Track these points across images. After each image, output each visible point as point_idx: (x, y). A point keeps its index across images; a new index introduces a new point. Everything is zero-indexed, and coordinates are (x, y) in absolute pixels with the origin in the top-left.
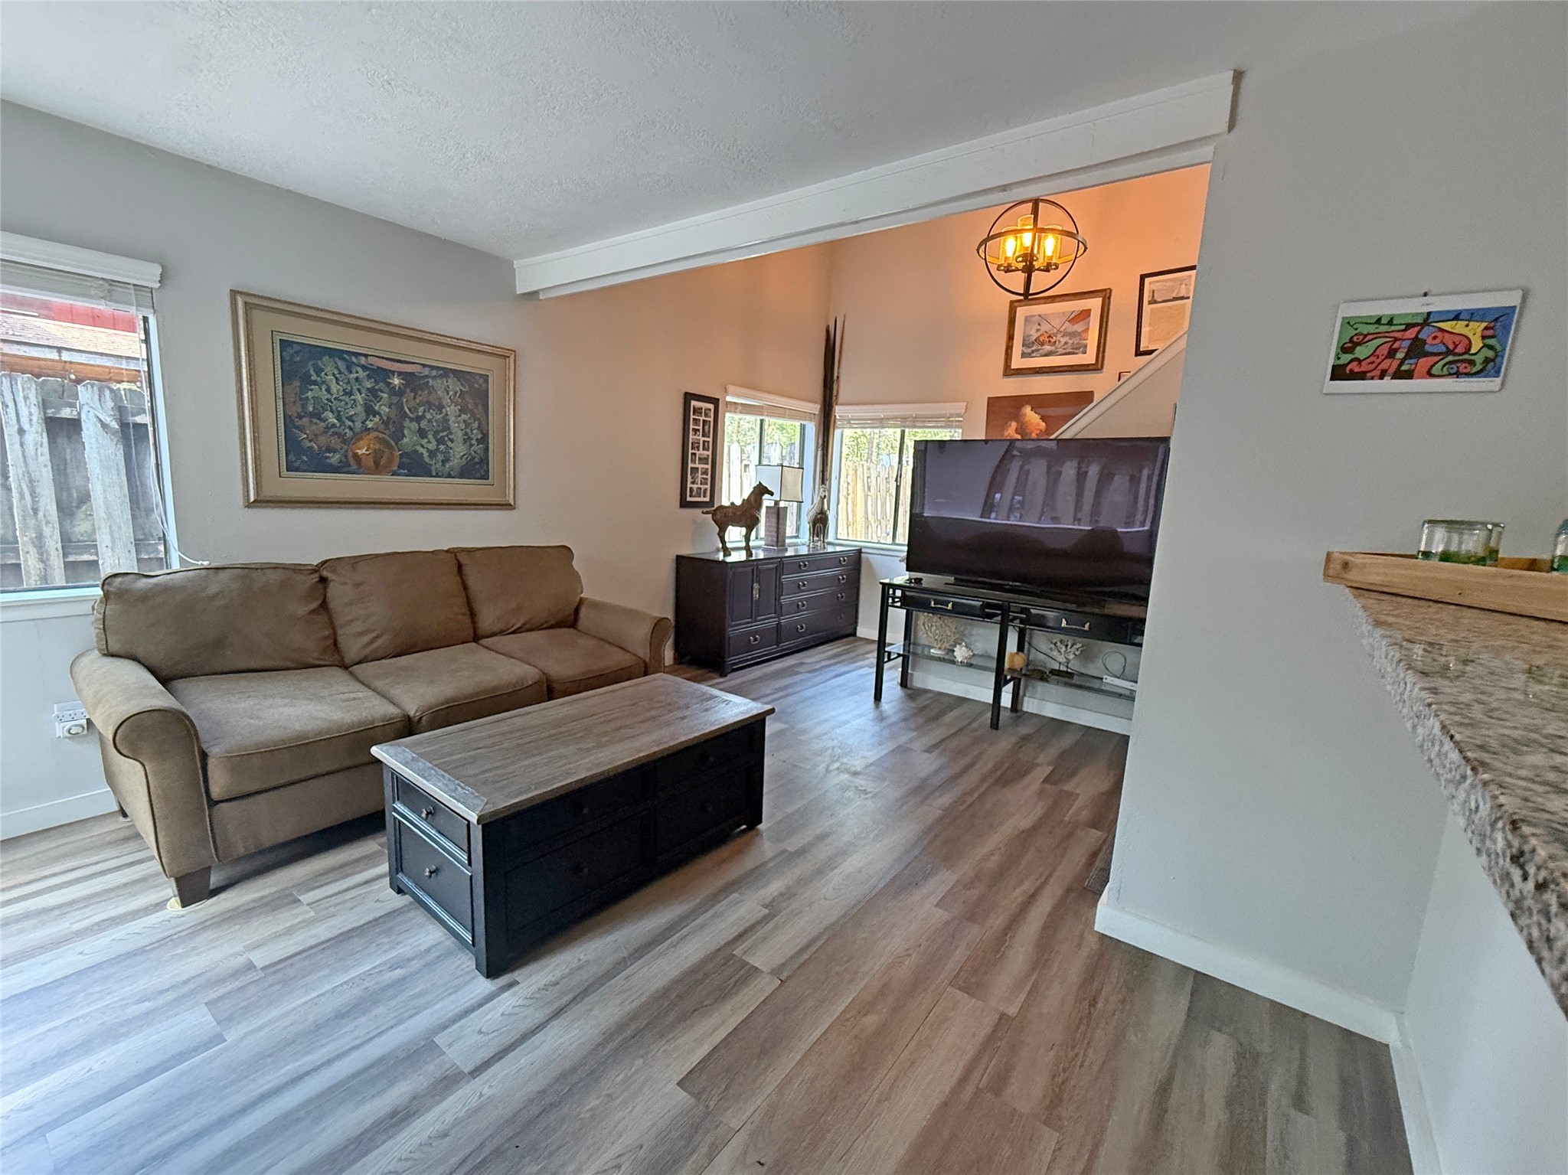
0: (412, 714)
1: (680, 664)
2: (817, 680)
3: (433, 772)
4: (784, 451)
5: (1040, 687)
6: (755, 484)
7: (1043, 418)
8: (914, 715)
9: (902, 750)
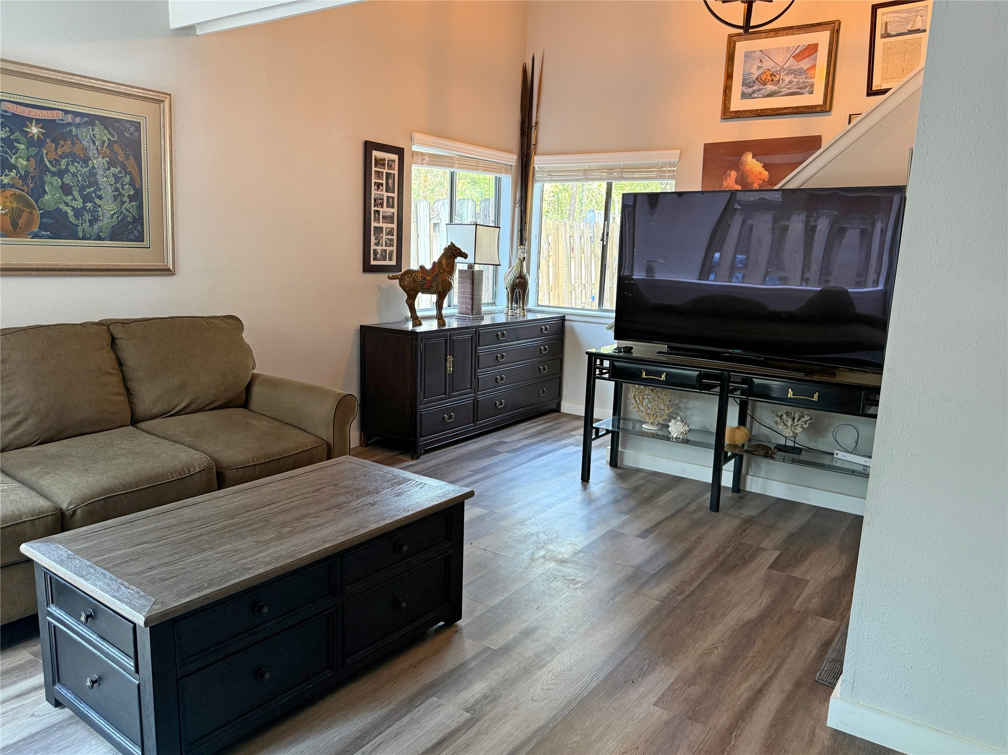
0: (64, 506)
1: (367, 445)
2: (519, 460)
3: (92, 571)
4: (478, 208)
5: (765, 465)
6: (445, 244)
7: (766, 167)
8: (626, 497)
9: (613, 535)
